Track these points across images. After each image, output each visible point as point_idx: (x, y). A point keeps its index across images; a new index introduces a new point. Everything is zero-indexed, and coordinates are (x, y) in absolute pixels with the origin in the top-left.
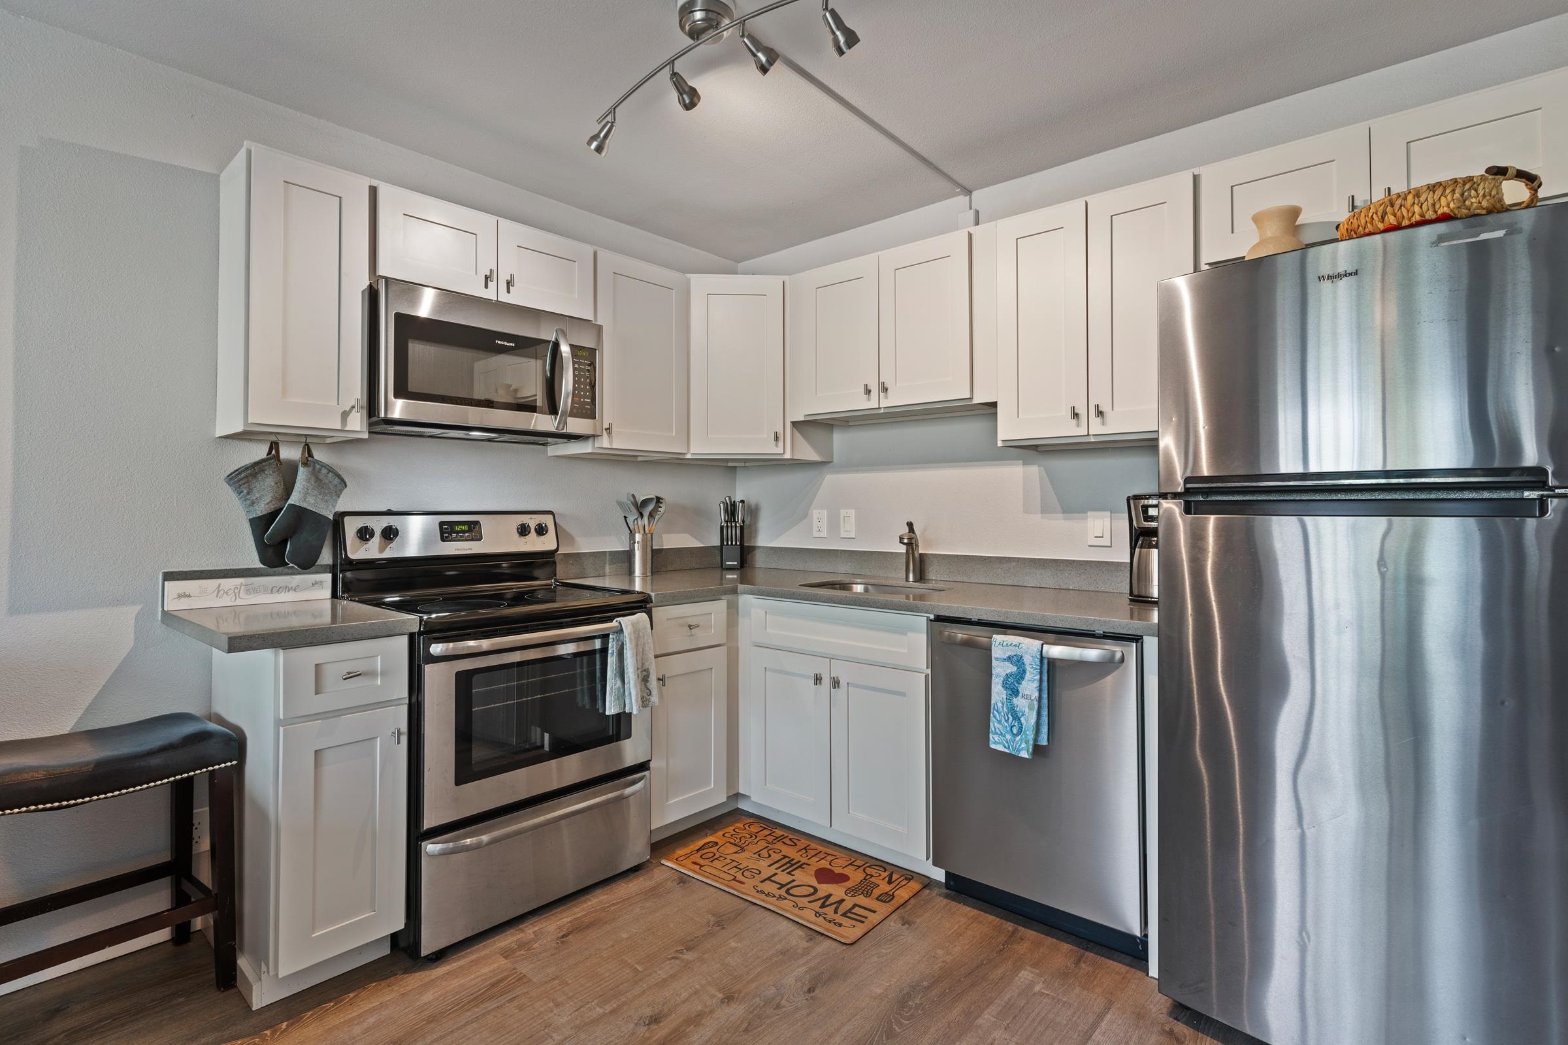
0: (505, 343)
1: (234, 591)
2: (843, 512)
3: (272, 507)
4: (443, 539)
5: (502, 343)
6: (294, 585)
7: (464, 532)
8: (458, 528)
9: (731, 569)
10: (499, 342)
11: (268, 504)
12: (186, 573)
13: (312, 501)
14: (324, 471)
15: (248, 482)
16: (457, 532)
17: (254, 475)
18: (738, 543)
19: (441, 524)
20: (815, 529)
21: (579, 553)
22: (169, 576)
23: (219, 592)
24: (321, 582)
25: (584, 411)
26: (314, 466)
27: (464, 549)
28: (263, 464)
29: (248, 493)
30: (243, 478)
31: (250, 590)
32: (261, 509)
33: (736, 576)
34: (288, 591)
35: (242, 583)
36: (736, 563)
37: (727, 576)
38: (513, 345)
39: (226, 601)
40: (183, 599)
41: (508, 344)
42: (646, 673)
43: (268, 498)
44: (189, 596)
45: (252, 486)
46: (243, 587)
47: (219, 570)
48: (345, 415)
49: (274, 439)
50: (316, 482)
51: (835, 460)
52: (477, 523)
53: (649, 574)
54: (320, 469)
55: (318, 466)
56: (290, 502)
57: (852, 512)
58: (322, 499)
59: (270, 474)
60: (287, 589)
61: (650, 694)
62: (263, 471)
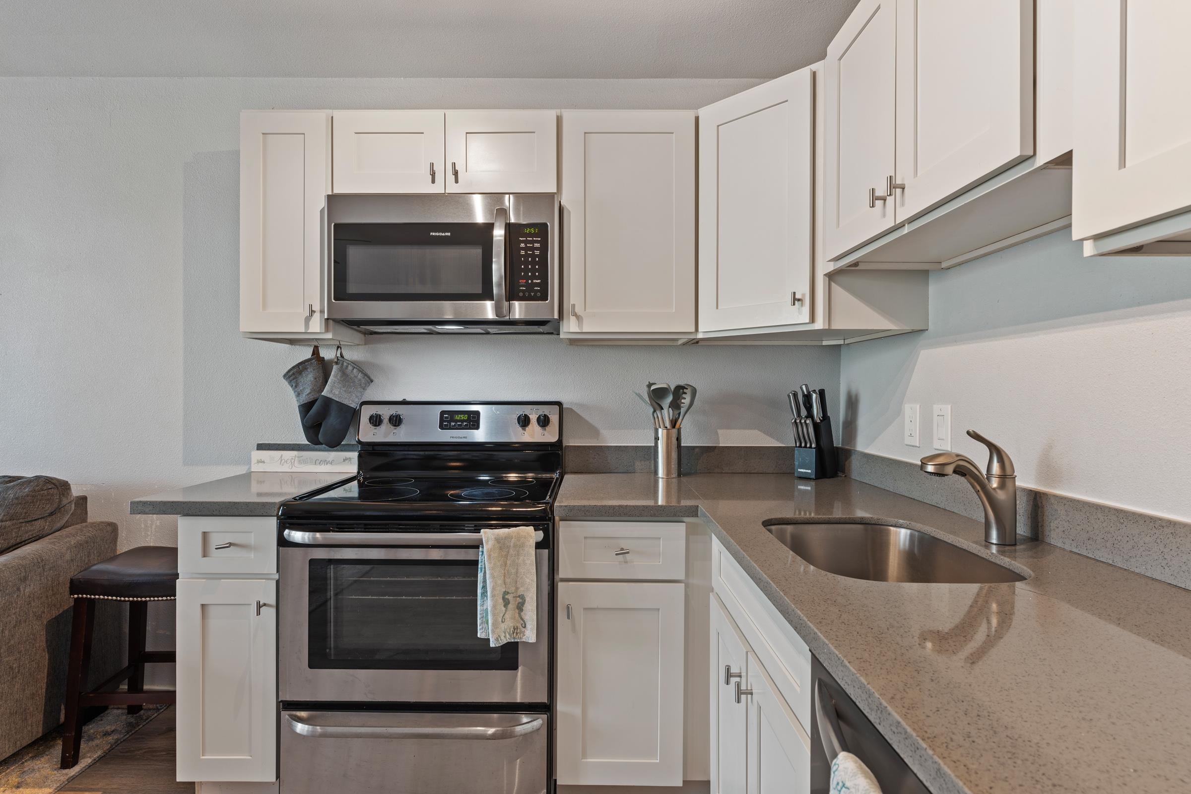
0: (441, 234)
1: (291, 461)
2: (936, 408)
3: (311, 398)
4: (442, 427)
5: (437, 234)
6: (330, 459)
7: (462, 421)
8: (457, 417)
9: (804, 478)
10: (434, 234)
11: (308, 394)
12: (269, 444)
13: (337, 393)
14: (350, 368)
15: (296, 378)
16: (456, 421)
17: (300, 373)
18: (813, 446)
19: (443, 413)
20: (907, 433)
21: (601, 446)
22: (261, 447)
23: (281, 460)
24: (350, 459)
25: (532, 294)
26: (342, 364)
27: (459, 437)
28: (306, 364)
29: (296, 387)
30: (294, 375)
31: (302, 461)
32: (304, 399)
33: (809, 488)
34: (327, 464)
35: (296, 455)
36: (809, 471)
37: (799, 487)
38: (449, 234)
39: (286, 468)
40: (260, 464)
41: (443, 234)
42: (520, 601)
43: (308, 391)
44: (264, 462)
45: (299, 381)
46: (296, 458)
47: (289, 444)
48: (307, 320)
49: (316, 344)
50: (342, 377)
51: (931, 327)
52: (477, 413)
53: (674, 474)
54: (347, 367)
55: (345, 364)
56: (322, 394)
57: (947, 409)
58: (345, 391)
59: (311, 372)
60: (326, 462)
61: (525, 627)
62: (306, 369)
